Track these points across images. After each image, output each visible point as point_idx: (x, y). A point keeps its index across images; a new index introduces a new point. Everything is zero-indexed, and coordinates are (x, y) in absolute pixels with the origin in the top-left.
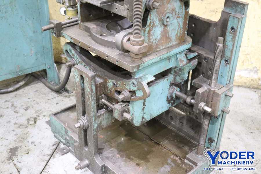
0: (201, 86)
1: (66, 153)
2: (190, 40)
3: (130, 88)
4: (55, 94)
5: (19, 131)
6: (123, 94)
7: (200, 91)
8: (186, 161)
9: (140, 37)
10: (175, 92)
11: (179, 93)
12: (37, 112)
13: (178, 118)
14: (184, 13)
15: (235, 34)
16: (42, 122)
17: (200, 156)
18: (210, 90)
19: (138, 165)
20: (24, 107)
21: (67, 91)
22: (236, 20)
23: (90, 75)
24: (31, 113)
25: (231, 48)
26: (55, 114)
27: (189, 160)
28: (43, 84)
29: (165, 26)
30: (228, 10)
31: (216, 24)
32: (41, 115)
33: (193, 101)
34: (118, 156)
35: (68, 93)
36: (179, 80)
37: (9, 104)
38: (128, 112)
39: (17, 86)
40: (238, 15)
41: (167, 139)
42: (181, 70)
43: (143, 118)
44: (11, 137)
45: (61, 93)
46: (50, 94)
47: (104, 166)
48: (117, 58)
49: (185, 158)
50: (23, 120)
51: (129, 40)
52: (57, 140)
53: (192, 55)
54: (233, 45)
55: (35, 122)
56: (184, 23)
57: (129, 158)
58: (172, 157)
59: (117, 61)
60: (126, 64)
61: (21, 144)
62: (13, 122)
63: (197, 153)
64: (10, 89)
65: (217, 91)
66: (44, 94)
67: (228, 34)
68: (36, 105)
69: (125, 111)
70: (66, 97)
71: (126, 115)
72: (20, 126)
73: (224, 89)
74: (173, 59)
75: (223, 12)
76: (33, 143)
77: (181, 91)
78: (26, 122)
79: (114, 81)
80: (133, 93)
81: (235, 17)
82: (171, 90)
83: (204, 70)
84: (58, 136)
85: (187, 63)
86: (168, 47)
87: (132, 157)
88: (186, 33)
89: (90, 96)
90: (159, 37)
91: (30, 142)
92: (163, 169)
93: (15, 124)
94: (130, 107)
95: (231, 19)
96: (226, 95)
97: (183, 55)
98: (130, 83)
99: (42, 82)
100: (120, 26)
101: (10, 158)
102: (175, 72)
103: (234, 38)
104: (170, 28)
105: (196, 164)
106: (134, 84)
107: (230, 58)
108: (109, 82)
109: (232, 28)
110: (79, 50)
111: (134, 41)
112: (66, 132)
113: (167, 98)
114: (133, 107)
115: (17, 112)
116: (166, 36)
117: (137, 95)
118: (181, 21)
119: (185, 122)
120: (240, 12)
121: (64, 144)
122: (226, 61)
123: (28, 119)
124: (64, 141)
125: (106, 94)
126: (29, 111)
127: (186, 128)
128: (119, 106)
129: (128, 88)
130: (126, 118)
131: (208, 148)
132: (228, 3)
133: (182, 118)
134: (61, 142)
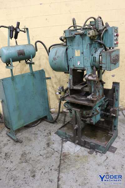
1: (67, 141)
2: (105, 96)
4: (52, 124)
5: (46, 138)
6: (90, 114)
7: (111, 110)
8: (109, 135)
9: (96, 96)
12: (49, 131)
14: (102, 88)
16: (53, 133)
18: (114, 109)
19: (95, 139)
20: (43, 130)
21: (56, 122)
22: (117, 88)
23: (79, 110)
24: (47, 131)
26: (60, 129)
29: (99, 92)
30: (114, 85)
31: (111, 90)
32: (51, 131)
33: (109, 114)
34: (87, 137)
36: (103, 108)
37: (38, 130)
38: (92, 120)
39: (38, 123)
42: (104, 105)
43: (95, 122)
44: (45, 140)
45: (54, 123)
47: (84, 141)
49: (108, 134)
50: (45, 134)
51: (93, 97)
52: (61, 138)
53: (106, 100)
54: (118, 95)
55: (50, 134)
57: (91, 137)
58: (104, 134)
59: (88, 105)
60: (91, 104)
61: (49, 142)
62: (42, 135)
63: (112, 131)
64: (36, 125)
65: (116, 109)
66: (48, 124)
67: (115, 92)
68: (47, 129)
71: (91, 121)
72: (46, 136)
73: (118, 108)
75: (113, 86)
76: (53, 140)
77: (104, 112)
78: (47, 135)
79: (86, 111)
80: (93, 113)
81: (117, 87)
82: (101, 112)
83: (110, 104)
84: (61, 136)
85: (105, 103)
86: (100, 98)
88: (103, 93)
89: (79, 117)
92: (103, 139)
93: (44, 136)
94: (92, 118)
95: (116, 88)
96: (118, 110)
97: (103, 100)
99: (45, 121)
100: (81, 95)
101: (48, 146)
102: (102, 106)
103: (118, 92)
104: (100, 93)
105: (113, 135)
108: (84, 112)
109: (117, 90)
112: (66, 134)
113: (100, 115)
115: (42, 132)
116: (99, 95)
117: (95, 114)
118: (102, 90)
119: (104, 123)
120: (118, 85)
122: (116, 100)
123: (47, 134)
124: (65, 138)
125: (83, 116)
126: (46, 131)
127: (105, 125)
128: (88, 119)
129: (92, 112)
130: (91, 122)
131: (114, 129)
132: (114, 83)
133: (103, 122)
134: (63, 138)
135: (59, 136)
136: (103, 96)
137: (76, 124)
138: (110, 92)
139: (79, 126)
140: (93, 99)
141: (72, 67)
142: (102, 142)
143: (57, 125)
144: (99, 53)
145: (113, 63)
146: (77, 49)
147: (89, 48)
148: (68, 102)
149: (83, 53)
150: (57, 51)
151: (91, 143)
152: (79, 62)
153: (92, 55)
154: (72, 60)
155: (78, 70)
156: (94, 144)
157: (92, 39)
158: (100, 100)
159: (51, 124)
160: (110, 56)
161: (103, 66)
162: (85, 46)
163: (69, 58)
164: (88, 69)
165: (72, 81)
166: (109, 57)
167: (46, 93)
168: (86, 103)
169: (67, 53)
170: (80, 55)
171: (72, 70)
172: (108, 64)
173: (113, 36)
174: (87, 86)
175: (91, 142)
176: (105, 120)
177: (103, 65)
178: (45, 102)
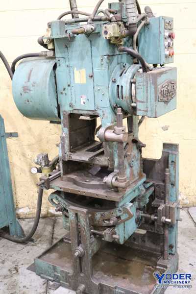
0: (159, 206)
1: (57, 288)
2: (144, 175)
3: (117, 215)
4: (22, 246)
5: (6, 281)
6: (112, 220)
7: (160, 208)
8: (157, 267)
9: (124, 177)
10: (140, 214)
11: (143, 215)
12: (13, 262)
13: (140, 237)
14: (139, 157)
15: (175, 165)
16: (23, 269)
17: (166, 261)
18: (166, 207)
19: (124, 278)
21: (32, 240)
22: (174, 156)
23: (85, 211)
24: (9, 265)
25: (174, 175)
26: (40, 257)
27: (160, 265)
28: (6, 240)
29: (131, 167)
30: (166, 150)
31: (159, 161)
32: (19, 264)
33: (156, 218)
34: (106, 276)
35: (33, 242)
36: (142, 205)
38: (115, 234)
40: (174, 152)
41: (136, 256)
42: (143, 196)
43: (124, 237)
44: (3, 287)
45: (27, 243)
46: (17, 246)
47: (100, 284)
48: (106, 195)
49: (156, 265)
50: (5, 272)
51: (116, 179)
52: (44, 280)
53: (148, 185)
54: (175, 173)
55: (17, 271)
56: (141, 164)
57: (115, 275)
58: (146, 266)
59: (106, 197)
60: (113, 197)
61: (14, 291)
63: (164, 259)
65: (171, 206)
66: (12, 247)
67: (170, 166)
68: (10, 258)
69: (113, 234)
70: (33, 245)
71: (114, 236)
72: (5, 277)
73: (175, 204)
74: (137, 190)
75: (163, 152)
76: (24, 287)
77: (144, 213)
78: (9, 273)
79: (101, 213)
80: (119, 218)
81: (173, 154)
82: (138, 214)
83: (158, 194)
84: (45, 276)
85: (146, 191)
86: (134, 182)
87: (117, 274)
88: (142, 170)
89: (86, 228)
90: (129, 175)
91: (22, 287)
94: (116, 229)
95: (170, 156)
96: (178, 208)
97: (142, 186)
98: (117, 211)
99: (4, 238)
100: (91, 174)
102: (139, 199)
103: (175, 167)
104: (134, 168)
105: (166, 267)
106: (120, 210)
107: (175, 182)
108: (97, 215)
109: (172, 162)
110: (63, 197)
111: (121, 179)
112: (54, 269)
113: (136, 220)
114: (118, 229)
116: (132, 174)
117: (122, 219)
118: (139, 162)
119: (146, 239)
120: (175, 151)
121: (53, 281)
122: (172, 184)
123: (9, 270)
124: (52, 279)
125: (94, 225)
126: (6, 264)
127: (148, 244)
128: (107, 231)
129: (114, 214)
130: (115, 238)
131: (170, 254)
132: (165, 145)
133: (143, 236)
134: (48, 280)
135: (39, 275)
136: (141, 177)
137: (79, 243)
138: (158, 167)
139: (85, 248)
140: (116, 184)
141: (66, 109)
142: (141, 285)
143: (35, 247)
144: (130, 77)
145: (161, 101)
146: (80, 68)
147: (105, 65)
148: (58, 193)
149: (92, 77)
150: (31, 71)
151: (117, 290)
152: (84, 97)
153: (114, 82)
154: (68, 91)
155: (82, 115)
156: (122, 292)
157: (113, 44)
158: (134, 185)
159: (19, 245)
160: (155, 83)
161: (138, 108)
162: (97, 60)
163: (60, 88)
164: (104, 114)
165: (67, 141)
166: (153, 87)
167: (6, 170)
168: (101, 193)
169: (55, 77)
170: (85, 81)
171: (67, 117)
172: (149, 103)
173: (162, 38)
174: (102, 153)
175: (115, 288)
176: (147, 231)
177: (138, 103)
178: (4, 192)
